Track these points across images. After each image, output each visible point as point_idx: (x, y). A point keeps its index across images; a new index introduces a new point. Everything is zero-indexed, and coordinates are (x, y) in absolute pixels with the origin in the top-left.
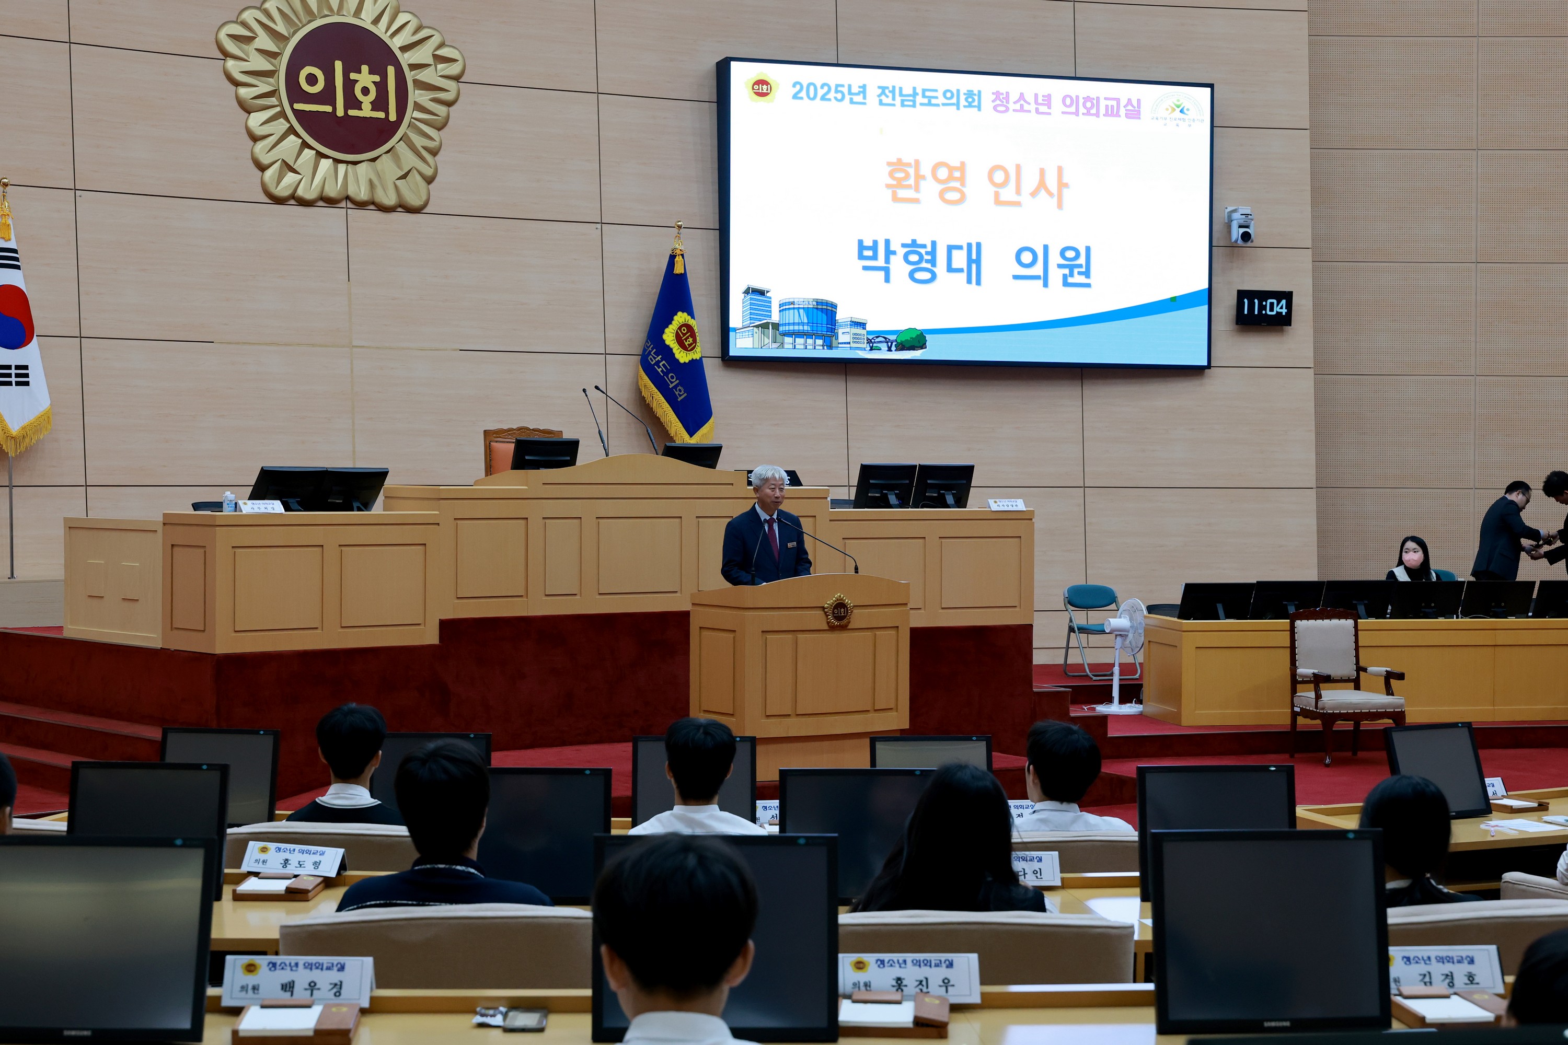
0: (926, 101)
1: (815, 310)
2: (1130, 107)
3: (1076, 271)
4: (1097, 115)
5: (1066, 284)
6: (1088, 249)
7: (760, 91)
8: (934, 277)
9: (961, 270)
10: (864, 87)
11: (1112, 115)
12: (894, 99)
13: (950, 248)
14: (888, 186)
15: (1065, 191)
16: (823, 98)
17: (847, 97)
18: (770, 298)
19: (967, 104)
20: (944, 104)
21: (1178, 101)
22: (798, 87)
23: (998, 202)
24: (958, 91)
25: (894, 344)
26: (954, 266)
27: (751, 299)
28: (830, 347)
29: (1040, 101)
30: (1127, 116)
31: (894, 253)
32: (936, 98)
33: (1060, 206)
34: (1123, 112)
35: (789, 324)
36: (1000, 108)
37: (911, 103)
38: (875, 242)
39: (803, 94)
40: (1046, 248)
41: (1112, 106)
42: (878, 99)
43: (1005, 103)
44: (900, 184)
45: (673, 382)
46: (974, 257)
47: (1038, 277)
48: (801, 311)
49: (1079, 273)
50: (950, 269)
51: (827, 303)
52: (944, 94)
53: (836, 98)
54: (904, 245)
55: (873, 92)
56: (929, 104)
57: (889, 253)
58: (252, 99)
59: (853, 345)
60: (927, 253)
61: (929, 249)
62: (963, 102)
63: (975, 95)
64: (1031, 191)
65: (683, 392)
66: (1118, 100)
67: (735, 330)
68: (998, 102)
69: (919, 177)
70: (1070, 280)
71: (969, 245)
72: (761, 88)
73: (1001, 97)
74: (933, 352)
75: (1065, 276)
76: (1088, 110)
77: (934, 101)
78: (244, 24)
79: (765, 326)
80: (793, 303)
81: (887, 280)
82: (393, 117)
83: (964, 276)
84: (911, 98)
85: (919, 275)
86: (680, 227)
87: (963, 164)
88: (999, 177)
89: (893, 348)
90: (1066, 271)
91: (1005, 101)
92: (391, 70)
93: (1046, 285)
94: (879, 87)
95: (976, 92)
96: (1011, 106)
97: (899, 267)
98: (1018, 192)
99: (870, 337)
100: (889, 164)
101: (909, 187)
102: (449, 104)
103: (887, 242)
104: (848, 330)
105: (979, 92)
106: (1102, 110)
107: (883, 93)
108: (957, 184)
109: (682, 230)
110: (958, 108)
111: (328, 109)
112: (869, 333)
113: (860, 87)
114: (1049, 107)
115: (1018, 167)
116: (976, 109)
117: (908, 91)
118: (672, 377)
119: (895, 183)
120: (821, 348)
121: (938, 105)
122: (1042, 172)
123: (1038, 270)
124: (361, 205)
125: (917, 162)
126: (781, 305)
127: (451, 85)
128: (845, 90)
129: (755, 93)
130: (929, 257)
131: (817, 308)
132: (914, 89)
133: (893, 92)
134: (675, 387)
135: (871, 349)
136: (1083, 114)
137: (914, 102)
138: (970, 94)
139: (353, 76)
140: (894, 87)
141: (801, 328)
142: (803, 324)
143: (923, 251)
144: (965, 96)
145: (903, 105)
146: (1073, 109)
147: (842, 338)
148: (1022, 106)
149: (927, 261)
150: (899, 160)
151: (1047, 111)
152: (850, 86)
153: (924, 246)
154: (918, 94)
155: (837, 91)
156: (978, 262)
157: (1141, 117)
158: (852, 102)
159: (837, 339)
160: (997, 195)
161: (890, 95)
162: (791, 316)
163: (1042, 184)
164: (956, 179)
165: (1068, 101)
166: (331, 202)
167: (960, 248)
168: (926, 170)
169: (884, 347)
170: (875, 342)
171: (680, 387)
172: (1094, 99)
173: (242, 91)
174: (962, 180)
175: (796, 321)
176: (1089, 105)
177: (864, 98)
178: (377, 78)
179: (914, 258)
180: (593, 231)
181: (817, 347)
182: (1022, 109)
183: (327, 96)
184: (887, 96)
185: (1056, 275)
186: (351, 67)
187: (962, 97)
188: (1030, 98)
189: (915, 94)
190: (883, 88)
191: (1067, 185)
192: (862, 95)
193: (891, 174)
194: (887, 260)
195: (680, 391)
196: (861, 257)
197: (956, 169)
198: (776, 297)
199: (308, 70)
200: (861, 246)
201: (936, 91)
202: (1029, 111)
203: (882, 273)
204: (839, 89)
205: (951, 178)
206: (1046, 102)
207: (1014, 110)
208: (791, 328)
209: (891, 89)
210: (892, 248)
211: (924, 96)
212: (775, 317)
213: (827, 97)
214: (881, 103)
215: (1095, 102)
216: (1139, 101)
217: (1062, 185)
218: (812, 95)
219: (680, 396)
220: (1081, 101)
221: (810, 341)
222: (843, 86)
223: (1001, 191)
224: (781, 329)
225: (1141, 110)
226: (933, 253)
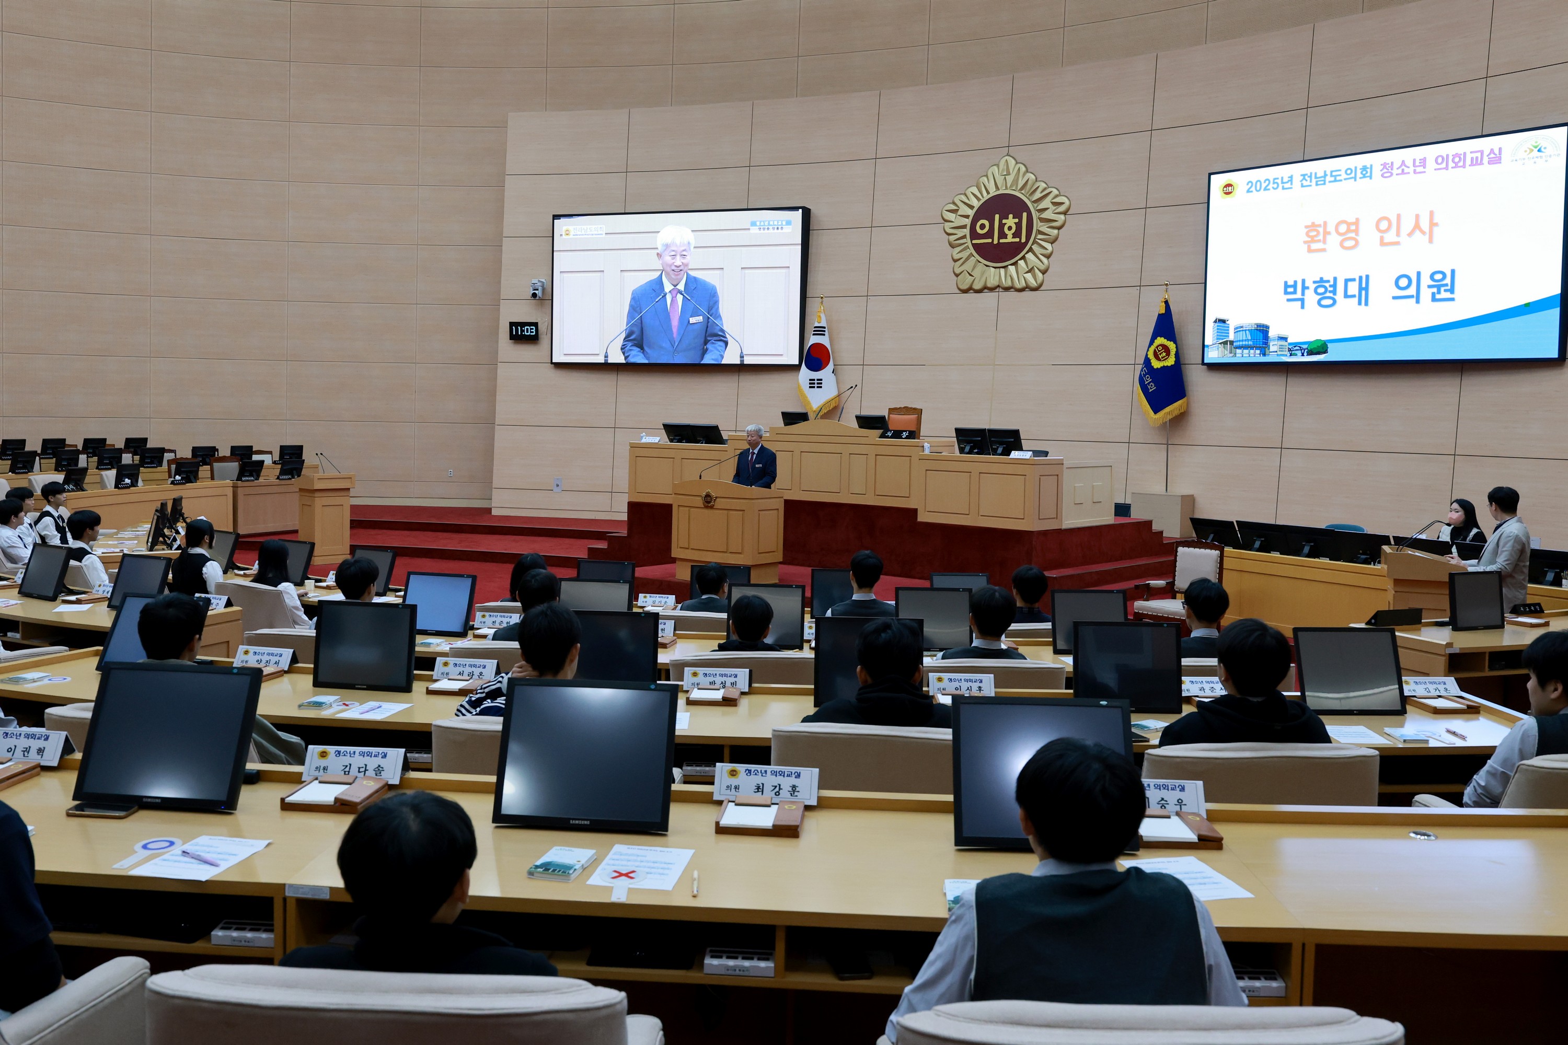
0: (1333, 179)
1: (1256, 331)
2: (1492, 155)
3: (1442, 289)
4: (1464, 166)
5: (1434, 299)
6: (1453, 272)
7: (1227, 191)
8: (1335, 302)
9: (1354, 296)
10: (1291, 177)
11: (1477, 164)
12: (1311, 182)
13: (1347, 281)
14: (1305, 242)
15: (1435, 229)
16: (1265, 189)
17: (1281, 185)
18: (1229, 325)
19: (1362, 176)
20: (1345, 179)
21: (1536, 142)
22: (1250, 184)
23: (1383, 243)
24: (1356, 168)
25: (1306, 351)
26: (1349, 293)
27: (1218, 326)
28: (1264, 355)
29: (1417, 164)
30: (1489, 163)
31: (1308, 288)
32: (1340, 175)
33: (1431, 241)
34: (1486, 160)
35: (1240, 341)
36: (1385, 175)
37: (1322, 182)
38: (1295, 282)
39: (1253, 189)
40: (1419, 274)
41: (1477, 158)
42: (1300, 183)
43: (1390, 171)
44: (1313, 240)
45: (1148, 380)
46: (1364, 285)
47: (1412, 297)
48: (1247, 332)
49: (1445, 291)
50: (1346, 296)
51: (1263, 326)
52: (1346, 172)
53: (1273, 188)
54: (1314, 282)
55: (1297, 179)
56: (1335, 181)
57: (1304, 288)
58: (955, 241)
59: (1279, 353)
60: (1330, 286)
61: (1332, 283)
62: (1359, 175)
63: (1368, 168)
64: (1408, 233)
65: (1153, 386)
66: (1482, 152)
67: (1208, 346)
68: (1385, 170)
69: (1326, 233)
70: (1438, 296)
71: (1361, 278)
72: (1228, 189)
73: (1387, 166)
74: (1332, 355)
75: (1433, 294)
76: (1456, 164)
77: (1338, 178)
78: (954, 203)
79: (1225, 343)
80: (1242, 327)
81: (1303, 307)
82: (1023, 240)
83: (1356, 299)
84: (1323, 179)
85: (1324, 302)
86: (1167, 285)
87: (1357, 220)
88: (1383, 226)
89: (1305, 354)
90: (1435, 290)
91: (1390, 169)
92: (1025, 215)
93: (1418, 302)
94: (1301, 175)
95: (1369, 166)
96: (1395, 171)
97: (1311, 298)
98: (1398, 234)
99: (1290, 347)
100: (1306, 227)
101: (1319, 241)
102: (1059, 228)
103: (1303, 281)
104: (1276, 343)
105: (1371, 166)
106: (1468, 162)
107: (1304, 179)
108: (1353, 235)
109: (1169, 287)
110: (1355, 180)
111: (990, 241)
112: (1290, 344)
113: (1289, 177)
114: (1424, 168)
115: (1399, 216)
116: (1369, 178)
117: (1320, 174)
118: (1148, 378)
119: (1309, 239)
120: (1259, 355)
121: (1341, 180)
122: (1417, 217)
123: (1412, 291)
124: (1007, 289)
125: (1325, 223)
126: (1235, 329)
127: (1062, 217)
128: (1279, 181)
129: (1224, 193)
130: (1331, 289)
131: (1257, 330)
132: (1325, 172)
133: (1310, 177)
134: (1149, 383)
135: (1291, 355)
136: (1452, 168)
137: (1325, 181)
138: (1364, 168)
139: (1004, 221)
140: (1311, 173)
141: (1247, 343)
142: (1248, 340)
143: (1327, 285)
144: (1361, 171)
145: (1317, 185)
146: (1444, 165)
147: (1272, 348)
148: (1403, 170)
149: (1330, 292)
150: (1313, 223)
151: (1424, 170)
152: (1282, 178)
153: (1328, 281)
154: (1327, 175)
155: (1274, 183)
156: (1367, 289)
157: (1502, 161)
158: (1283, 188)
159: (1269, 349)
160: (1382, 238)
161: (1309, 179)
162: (1241, 336)
163: (1417, 226)
164: (1352, 231)
165: (1440, 160)
166: (992, 289)
167: (1354, 280)
168: (1331, 228)
169: (1299, 353)
170: (1293, 350)
171: (1152, 384)
172: (1461, 154)
173: (952, 238)
174: (1356, 231)
175: (1244, 339)
176: (1457, 160)
177: (1292, 184)
178: (1017, 220)
179: (1321, 290)
180: (1135, 291)
181: (1256, 355)
182: (1403, 173)
183: (990, 234)
184: (1306, 180)
185: (1426, 293)
186: (1004, 216)
187: (1359, 171)
188: (1409, 163)
189: (1325, 175)
190: (1304, 175)
191: (1437, 224)
192: (1290, 182)
193: (1307, 234)
194: (1303, 294)
195: (1152, 386)
196: (1286, 293)
197: (1352, 224)
198: (1232, 325)
199: (982, 221)
200: (1286, 285)
201: (1340, 170)
202: (1409, 173)
203: (1299, 303)
204: (1276, 181)
205: (1348, 231)
206: (1422, 164)
207: (1397, 174)
208: (1241, 343)
209: (1309, 175)
210: (1306, 285)
211: (1332, 176)
212: (1231, 337)
213: (1268, 188)
214: (1302, 186)
215: (1462, 157)
216: (1500, 149)
217: (1433, 224)
218: (1258, 188)
219: (1151, 389)
220: (1451, 158)
221: (1252, 351)
222: (1278, 179)
223: (1384, 235)
224: (1235, 344)
225: (1502, 156)
226: (1334, 286)
